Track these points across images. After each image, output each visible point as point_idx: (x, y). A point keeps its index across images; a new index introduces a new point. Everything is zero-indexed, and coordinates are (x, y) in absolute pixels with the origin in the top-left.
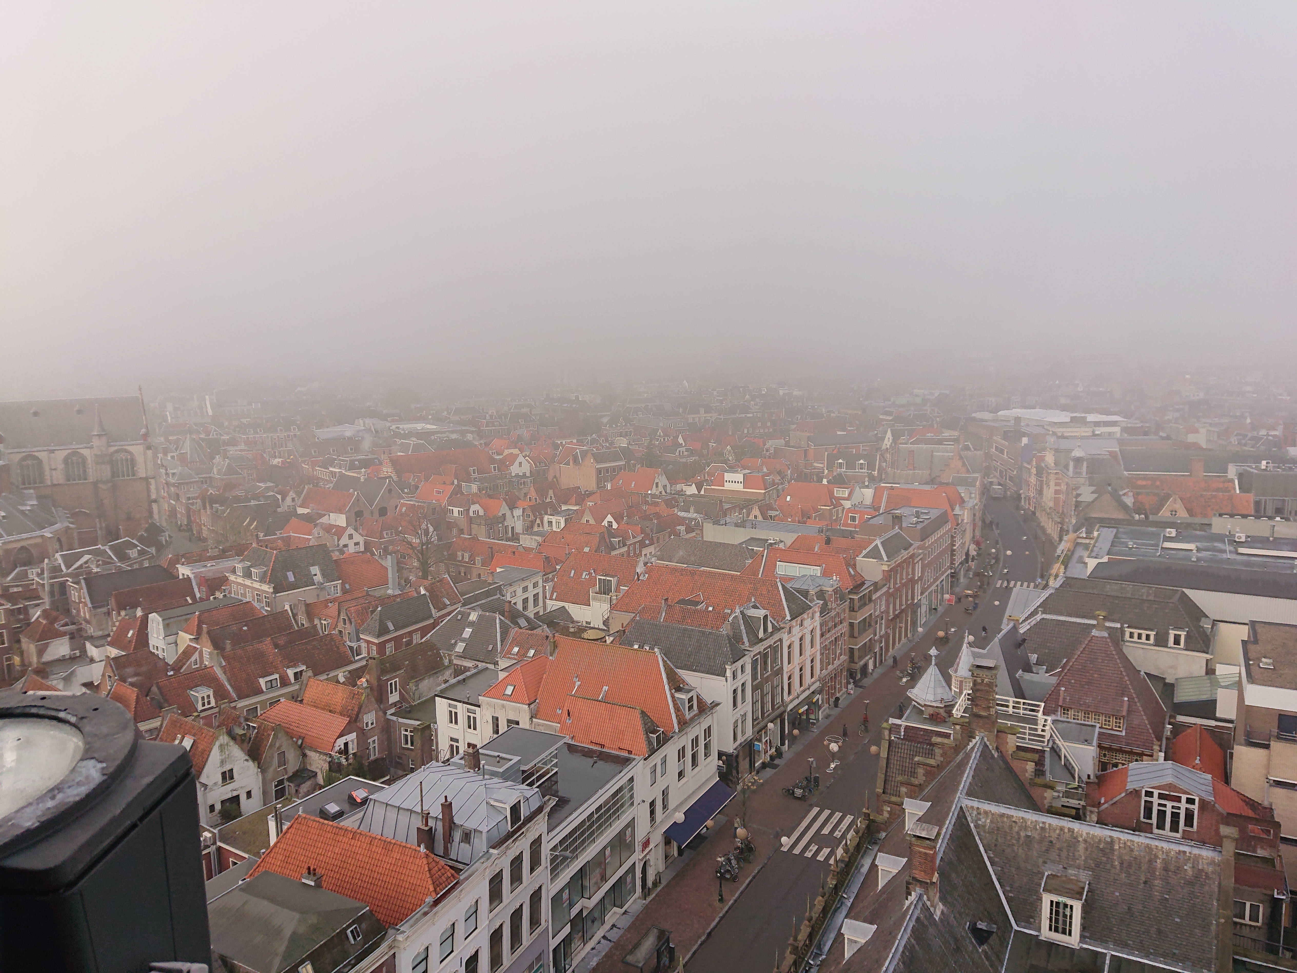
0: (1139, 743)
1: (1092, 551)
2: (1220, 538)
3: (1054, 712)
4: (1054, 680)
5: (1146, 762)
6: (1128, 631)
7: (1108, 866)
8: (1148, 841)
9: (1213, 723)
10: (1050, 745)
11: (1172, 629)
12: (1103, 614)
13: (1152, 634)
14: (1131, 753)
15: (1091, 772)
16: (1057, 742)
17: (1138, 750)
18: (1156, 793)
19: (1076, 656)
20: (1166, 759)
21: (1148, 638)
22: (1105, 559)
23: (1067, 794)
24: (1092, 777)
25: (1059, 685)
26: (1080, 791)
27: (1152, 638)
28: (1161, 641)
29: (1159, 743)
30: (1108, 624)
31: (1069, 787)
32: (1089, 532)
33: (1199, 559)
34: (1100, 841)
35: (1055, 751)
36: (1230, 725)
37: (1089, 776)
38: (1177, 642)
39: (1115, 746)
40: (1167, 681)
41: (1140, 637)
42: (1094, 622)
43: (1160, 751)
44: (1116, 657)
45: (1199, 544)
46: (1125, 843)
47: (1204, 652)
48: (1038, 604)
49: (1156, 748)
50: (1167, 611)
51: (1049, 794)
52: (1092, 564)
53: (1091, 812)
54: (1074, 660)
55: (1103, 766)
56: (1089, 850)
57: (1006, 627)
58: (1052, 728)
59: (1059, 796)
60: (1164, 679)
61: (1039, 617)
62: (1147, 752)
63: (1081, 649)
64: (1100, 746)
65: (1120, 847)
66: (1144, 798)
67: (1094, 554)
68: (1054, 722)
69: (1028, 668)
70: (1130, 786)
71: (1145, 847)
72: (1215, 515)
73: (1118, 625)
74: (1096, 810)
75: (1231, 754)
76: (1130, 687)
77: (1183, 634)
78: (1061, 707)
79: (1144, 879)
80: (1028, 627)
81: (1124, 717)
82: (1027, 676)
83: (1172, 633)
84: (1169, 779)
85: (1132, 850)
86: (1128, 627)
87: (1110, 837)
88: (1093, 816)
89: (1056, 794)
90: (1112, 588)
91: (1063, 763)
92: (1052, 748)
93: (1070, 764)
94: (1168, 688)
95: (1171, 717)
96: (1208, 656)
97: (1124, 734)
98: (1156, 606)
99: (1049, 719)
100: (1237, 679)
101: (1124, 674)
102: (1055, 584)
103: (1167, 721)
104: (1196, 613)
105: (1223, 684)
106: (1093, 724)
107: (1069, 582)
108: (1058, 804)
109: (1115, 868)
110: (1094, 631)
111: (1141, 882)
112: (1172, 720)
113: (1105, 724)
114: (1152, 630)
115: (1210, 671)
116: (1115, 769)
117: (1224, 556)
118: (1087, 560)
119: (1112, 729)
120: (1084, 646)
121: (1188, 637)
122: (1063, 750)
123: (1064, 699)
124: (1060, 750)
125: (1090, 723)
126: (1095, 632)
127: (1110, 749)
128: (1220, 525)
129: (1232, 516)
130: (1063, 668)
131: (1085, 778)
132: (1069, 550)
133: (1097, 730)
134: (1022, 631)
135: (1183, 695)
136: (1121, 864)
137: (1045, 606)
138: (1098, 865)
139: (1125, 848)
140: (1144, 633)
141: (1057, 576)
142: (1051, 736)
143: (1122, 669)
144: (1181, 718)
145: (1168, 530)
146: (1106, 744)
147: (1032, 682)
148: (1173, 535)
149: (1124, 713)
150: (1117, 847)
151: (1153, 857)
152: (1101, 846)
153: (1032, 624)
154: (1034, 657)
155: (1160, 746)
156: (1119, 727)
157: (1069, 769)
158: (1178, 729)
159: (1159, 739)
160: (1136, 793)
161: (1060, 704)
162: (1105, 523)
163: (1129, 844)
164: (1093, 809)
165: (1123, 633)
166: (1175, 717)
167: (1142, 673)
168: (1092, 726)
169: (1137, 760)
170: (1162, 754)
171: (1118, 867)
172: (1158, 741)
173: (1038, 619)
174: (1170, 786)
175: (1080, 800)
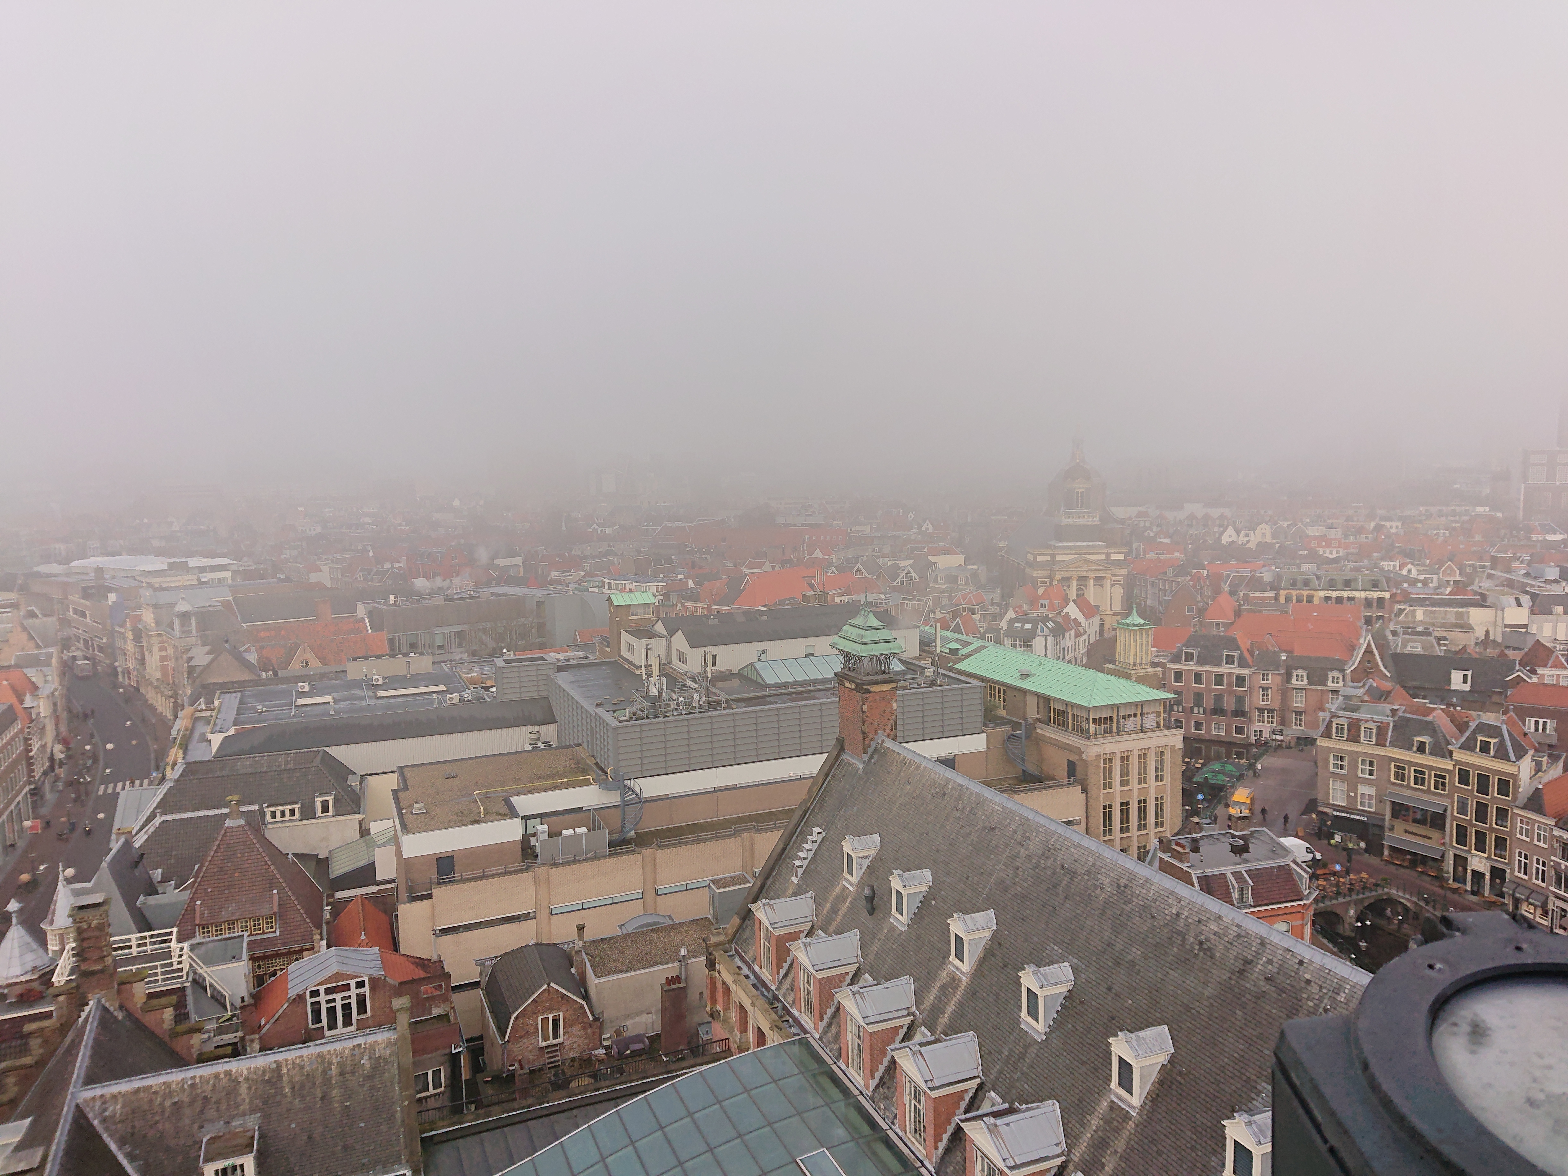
0: (297, 939)
1: (215, 725)
2: (357, 684)
3: (192, 936)
4: (186, 896)
5: (308, 957)
6: (268, 811)
7: (278, 1098)
8: (318, 1049)
9: (374, 889)
10: (190, 979)
11: (318, 796)
12: (236, 798)
13: (297, 807)
14: (290, 953)
15: (244, 993)
16: (199, 971)
17: (296, 947)
18: (322, 989)
19: (209, 858)
20: (329, 947)
21: (292, 812)
22: (232, 732)
23: (220, 1031)
24: (246, 999)
25: (193, 900)
26: (235, 1020)
27: (297, 812)
28: (308, 813)
29: (319, 931)
30: (243, 809)
31: (220, 1021)
32: (209, 702)
33: (337, 712)
34: (264, 1072)
35: (199, 983)
36: (392, 885)
37: (243, 999)
38: (325, 809)
39: (269, 951)
40: (320, 857)
41: (283, 814)
42: (226, 810)
43: (322, 939)
44: (257, 845)
45: (335, 695)
46: (293, 1063)
47: (355, 813)
48: (155, 805)
49: (317, 937)
50: (310, 777)
51: (196, 1040)
52: (217, 740)
53: (252, 1041)
54: (207, 864)
55: (259, 980)
56: (253, 1089)
57: (116, 845)
58: (190, 957)
59: (209, 1037)
60: (317, 855)
61: (157, 821)
62: (307, 946)
63: (215, 848)
64: (252, 959)
65: (288, 1070)
66: (310, 1001)
67: (218, 729)
68: (192, 948)
69: (152, 890)
70: (292, 993)
71: (316, 1058)
72: (349, 660)
73: (256, 807)
74: (257, 1036)
75: (397, 916)
76: (278, 876)
77: (330, 799)
78: (199, 925)
79: (320, 1096)
80: (146, 837)
81: (275, 914)
82: (152, 900)
83: (318, 800)
84: (334, 969)
85: (302, 1067)
86: (268, 807)
87: (275, 1062)
88: (254, 1045)
89: (205, 1036)
90: (244, 765)
91: (209, 995)
92: (194, 981)
93: (219, 992)
94: (322, 864)
95: (329, 896)
96: (360, 817)
97: (278, 933)
98: (298, 774)
99: (186, 945)
100: (393, 833)
101: (269, 863)
102: (173, 774)
103: (325, 903)
104: (342, 772)
105: (379, 843)
106: (240, 933)
107: (191, 768)
108: (210, 1047)
109: (286, 1097)
110: (227, 821)
111: (318, 1099)
112: (331, 900)
113: (255, 930)
114: (295, 803)
115: (364, 833)
116: (272, 979)
117: (364, 703)
118: (210, 737)
119: (264, 933)
120: (217, 843)
121: (336, 801)
122: (208, 978)
123: (202, 914)
124: (204, 979)
125: (236, 934)
126: (229, 823)
127: (265, 957)
128: (356, 670)
129: (366, 658)
130: (196, 876)
131: (238, 1003)
132: (186, 729)
133: (246, 940)
134: (137, 845)
135: (338, 868)
136: (293, 1088)
137: (164, 806)
138: (265, 1102)
139: (294, 1068)
140: (287, 808)
141: (175, 764)
142: (191, 966)
143: (267, 859)
144: (339, 895)
145: (300, 684)
146: (259, 953)
147: (160, 906)
148: (307, 689)
149: (276, 909)
150: (284, 1070)
151: (326, 1065)
152: (267, 1078)
153: (150, 832)
154: (157, 874)
155: (321, 934)
156: (272, 927)
157: (218, 999)
158: (338, 908)
159: (319, 926)
160: (301, 998)
161: (197, 922)
162: (226, 688)
163: (298, 1061)
164: (252, 1036)
165: (263, 813)
166: (333, 896)
167: (290, 856)
168: (239, 937)
169: (297, 960)
170: (324, 942)
171: (289, 1094)
172: (317, 928)
173: (157, 824)
174: (336, 976)
175: (237, 1031)
